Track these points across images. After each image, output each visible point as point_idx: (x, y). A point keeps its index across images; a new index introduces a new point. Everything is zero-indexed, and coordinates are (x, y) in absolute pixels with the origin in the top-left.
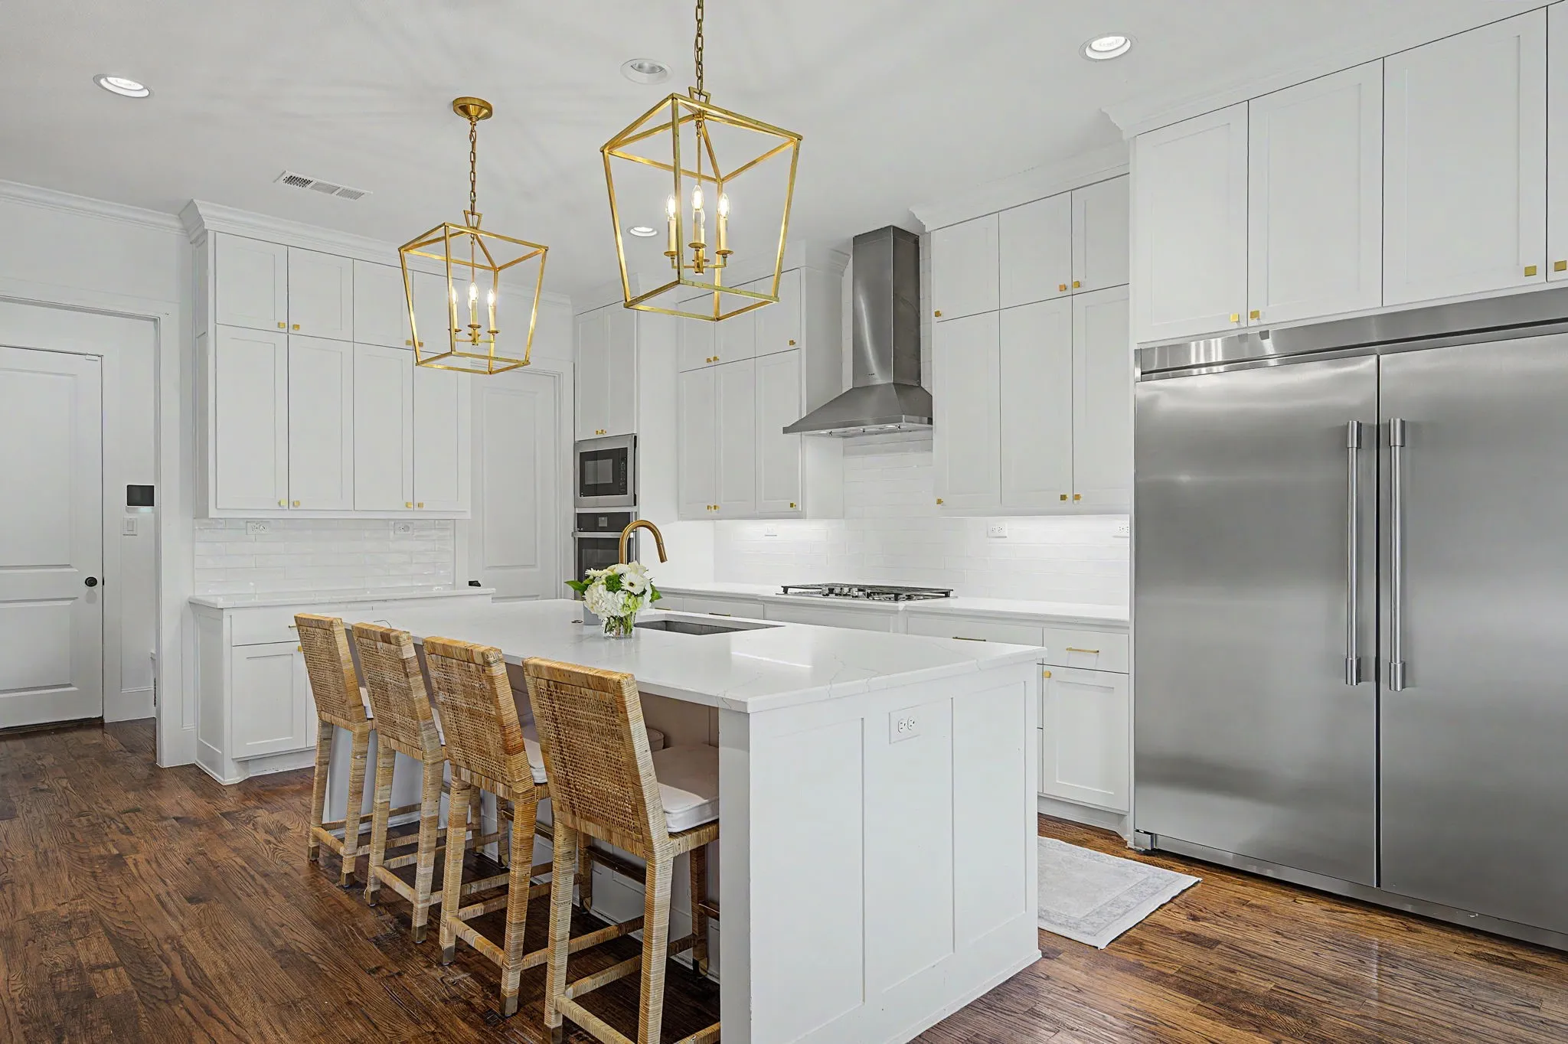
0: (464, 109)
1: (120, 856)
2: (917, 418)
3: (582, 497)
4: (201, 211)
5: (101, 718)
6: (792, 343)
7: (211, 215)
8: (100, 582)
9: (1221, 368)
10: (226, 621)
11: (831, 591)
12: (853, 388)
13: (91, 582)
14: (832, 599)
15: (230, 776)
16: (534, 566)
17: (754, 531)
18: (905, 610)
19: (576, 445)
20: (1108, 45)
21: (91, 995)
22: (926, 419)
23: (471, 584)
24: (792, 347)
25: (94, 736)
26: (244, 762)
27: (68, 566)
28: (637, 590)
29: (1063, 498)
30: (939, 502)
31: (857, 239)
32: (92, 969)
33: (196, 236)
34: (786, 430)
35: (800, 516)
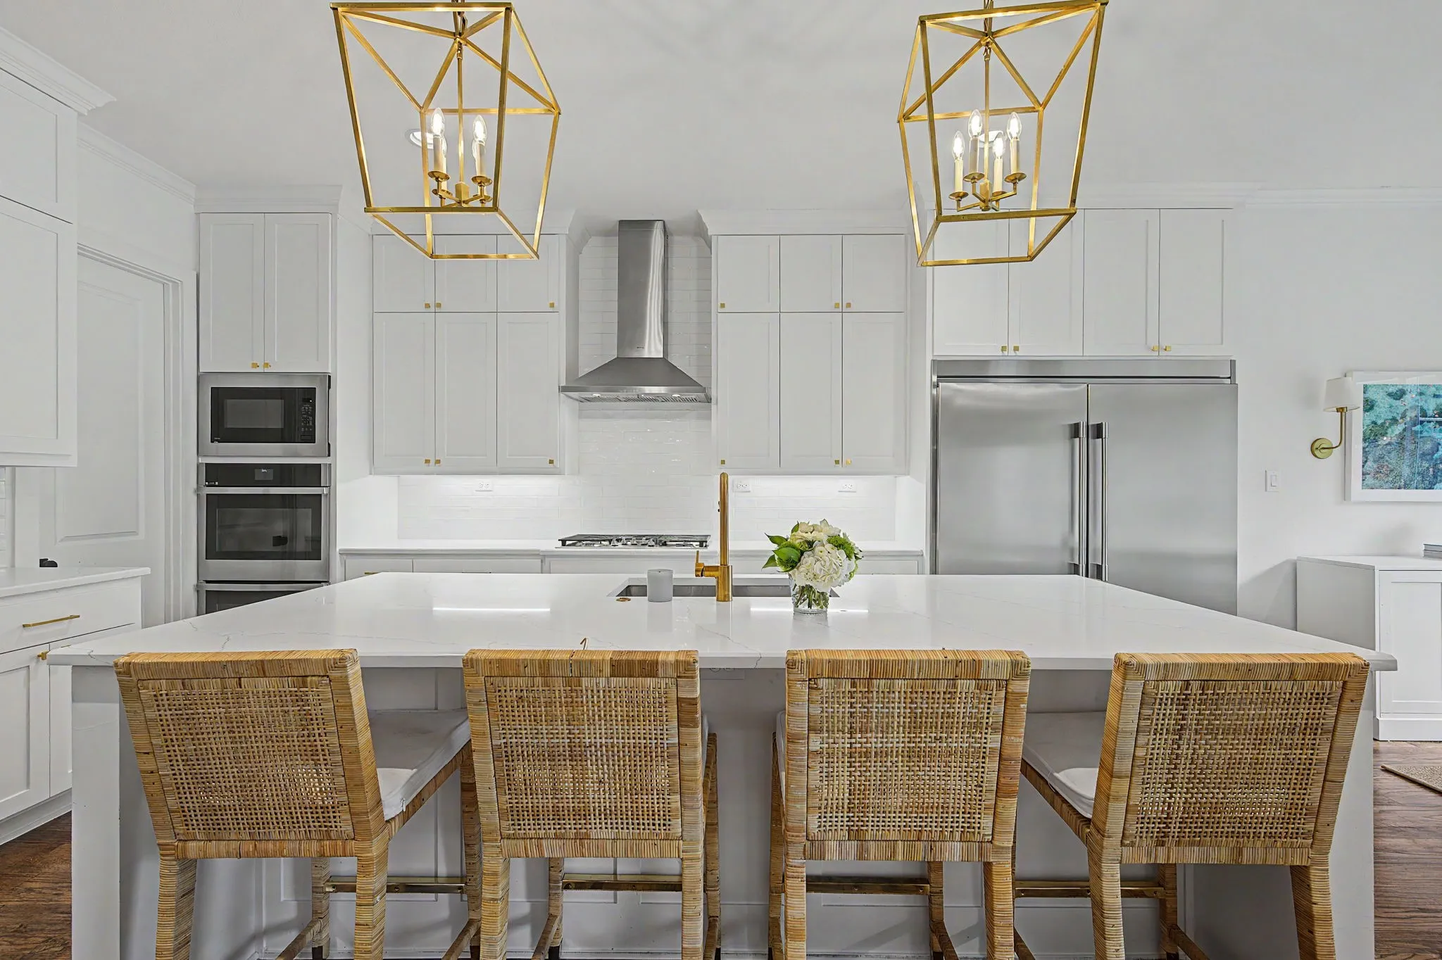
3: (216, 444)
6: (551, 305)
12: (619, 358)
16: (135, 533)
19: (203, 377)
23: (44, 563)
24: (551, 310)
29: (837, 462)
30: (723, 462)
31: (621, 222)
34: (561, 389)
35: (555, 472)
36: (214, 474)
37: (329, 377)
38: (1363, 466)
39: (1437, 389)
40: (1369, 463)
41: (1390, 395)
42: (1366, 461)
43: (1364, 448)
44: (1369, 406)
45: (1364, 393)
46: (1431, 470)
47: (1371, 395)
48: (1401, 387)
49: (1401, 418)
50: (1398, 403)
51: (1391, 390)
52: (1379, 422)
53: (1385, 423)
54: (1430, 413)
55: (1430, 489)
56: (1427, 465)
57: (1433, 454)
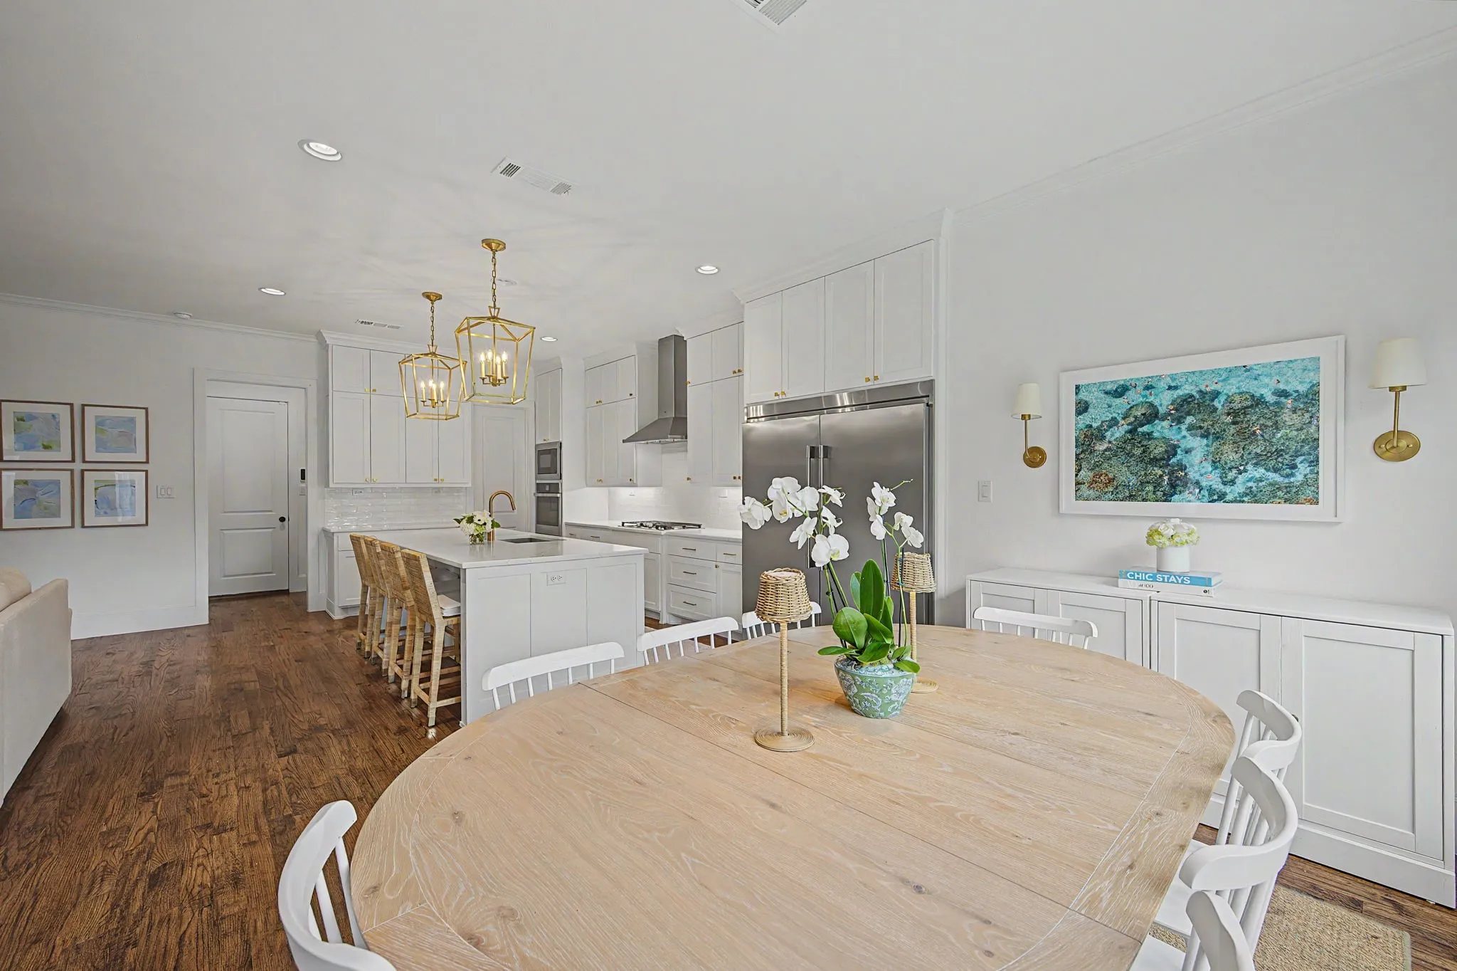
0: (428, 297)
1: (274, 646)
2: (680, 436)
3: (539, 475)
4: (324, 335)
5: (288, 590)
6: (631, 395)
7: (329, 338)
8: (287, 519)
9: (763, 419)
10: (335, 538)
11: (642, 525)
12: (659, 419)
13: (282, 519)
14: (643, 529)
15: (338, 615)
17: (624, 493)
18: (666, 535)
19: (537, 446)
20: (708, 269)
21: (242, 690)
22: (684, 437)
24: (631, 397)
25: (284, 599)
26: (345, 609)
27: (271, 511)
28: (481, 523)
29: (735, 478)
30: (688, 479)
31: (660, 340)
32: (246, 682)
33: (324, 347)
34: (624, 441)
35: (635, 486)
36: (540, 488)
37: (561, 443)
38: (1077, 475)
39: (1174, 380)
40: (1082, 473)
41: (1107, 393)
42: (1079, 470)
43: (1077, 455)
44: (1082, 408)
45: (1076, 394)
46: (1166, 478)
47: (1083, 395)
48: (1122, 382)
49: (1124, 419)
50: (1118, 401)
51: (1109, 388)
52: (1095, 425)
53: (1102, 425)
54: (1162, 410)
55: (1165, 501)
56: (1160, 472)
57: (1169, 459)
